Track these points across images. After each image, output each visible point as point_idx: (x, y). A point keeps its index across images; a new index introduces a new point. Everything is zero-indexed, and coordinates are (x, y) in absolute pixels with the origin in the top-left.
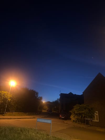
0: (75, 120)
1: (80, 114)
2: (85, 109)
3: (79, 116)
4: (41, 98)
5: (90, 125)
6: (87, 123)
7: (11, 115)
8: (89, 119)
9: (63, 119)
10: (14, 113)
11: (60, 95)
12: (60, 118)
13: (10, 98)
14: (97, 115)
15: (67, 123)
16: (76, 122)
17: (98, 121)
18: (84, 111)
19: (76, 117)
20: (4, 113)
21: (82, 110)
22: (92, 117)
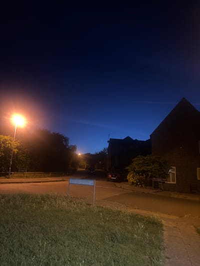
0: (135, 181)
1: (143, 172)
2: (153, 163)
3: (143, 176)
4: (74, 148)
5: (161, 189)
6: (156, 186)
7: (21, 177)
8: (159, 180)
9: (114, 181)
10: (26, 173)
11: (108, 142)
12: (109, 180)
13: (17, 148)
14: (175, 172)
15: (121, 187)
16: (137, 184)
17: (175, 183)
18: (151, 167)
19: (137, 177)
20: (8, 174)
21: (148, 166)
22: (165, 176)
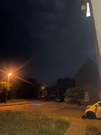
0: (68, 102)
1: (72, 97)
2: (76, 91)
5: (82, 105)
6: (79, 103)
7: (12, 102)
8: (79, 100)
10: (15, 100)
12: (56, 101)
13: (10, 88)
14: (88, 95)
15: (61, 105)
16: (69, 103)
17: (88, 101)
18: (75, 94)
19: (69, 99)
20: (5, 101)
21: (73, 93)
22: (83, 98)
